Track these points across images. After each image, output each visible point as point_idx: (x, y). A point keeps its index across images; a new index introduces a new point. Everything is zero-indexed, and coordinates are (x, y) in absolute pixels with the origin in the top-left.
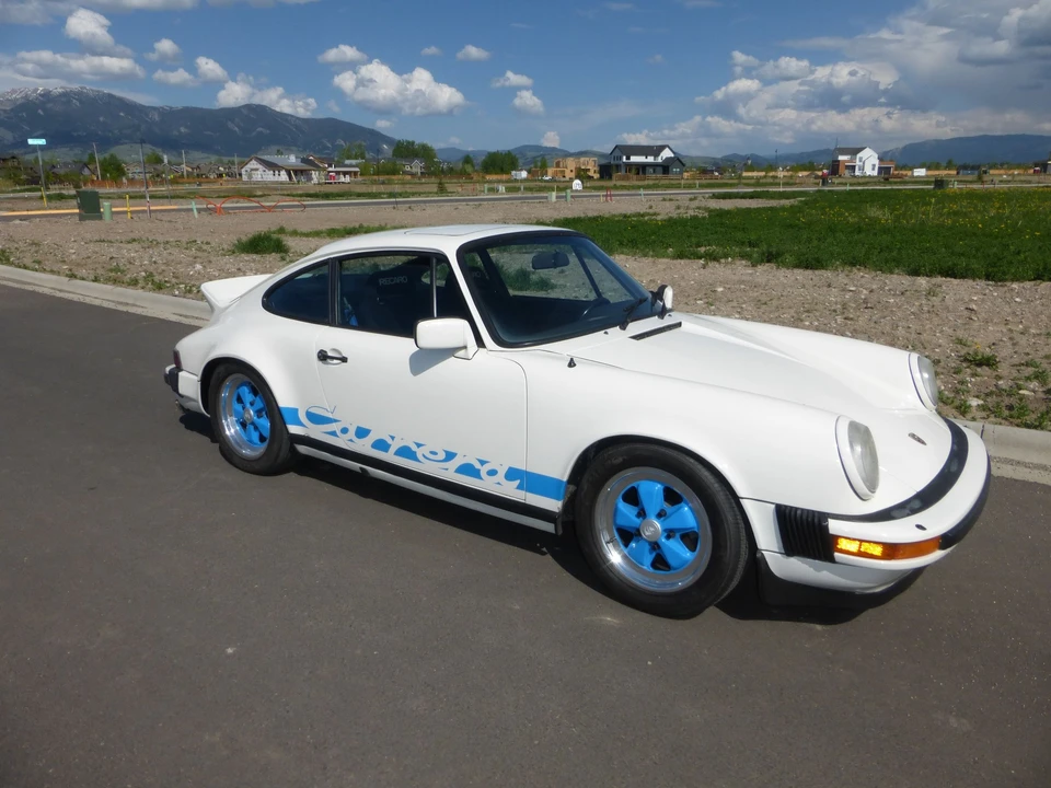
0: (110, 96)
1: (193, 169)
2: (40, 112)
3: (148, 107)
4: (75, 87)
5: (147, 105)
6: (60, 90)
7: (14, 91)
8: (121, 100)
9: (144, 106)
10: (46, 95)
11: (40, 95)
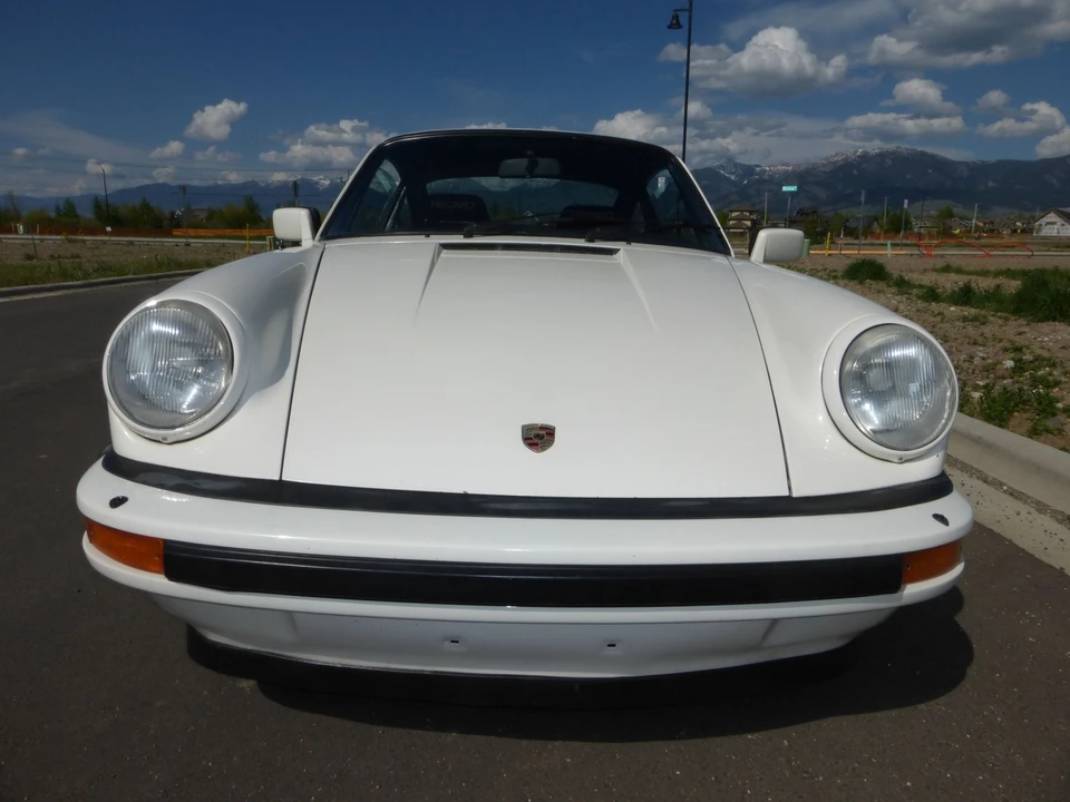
0: (923, 154)
1: (985, 224)
2: (855, 172)
3: (960, 163)
4: (891, 146)
5: (957, 160)
6: (877, 151)
7: (837, 154)
8: (933, 157)
9: (954, 162)
10: (865, 157)
11: (859, 157)
